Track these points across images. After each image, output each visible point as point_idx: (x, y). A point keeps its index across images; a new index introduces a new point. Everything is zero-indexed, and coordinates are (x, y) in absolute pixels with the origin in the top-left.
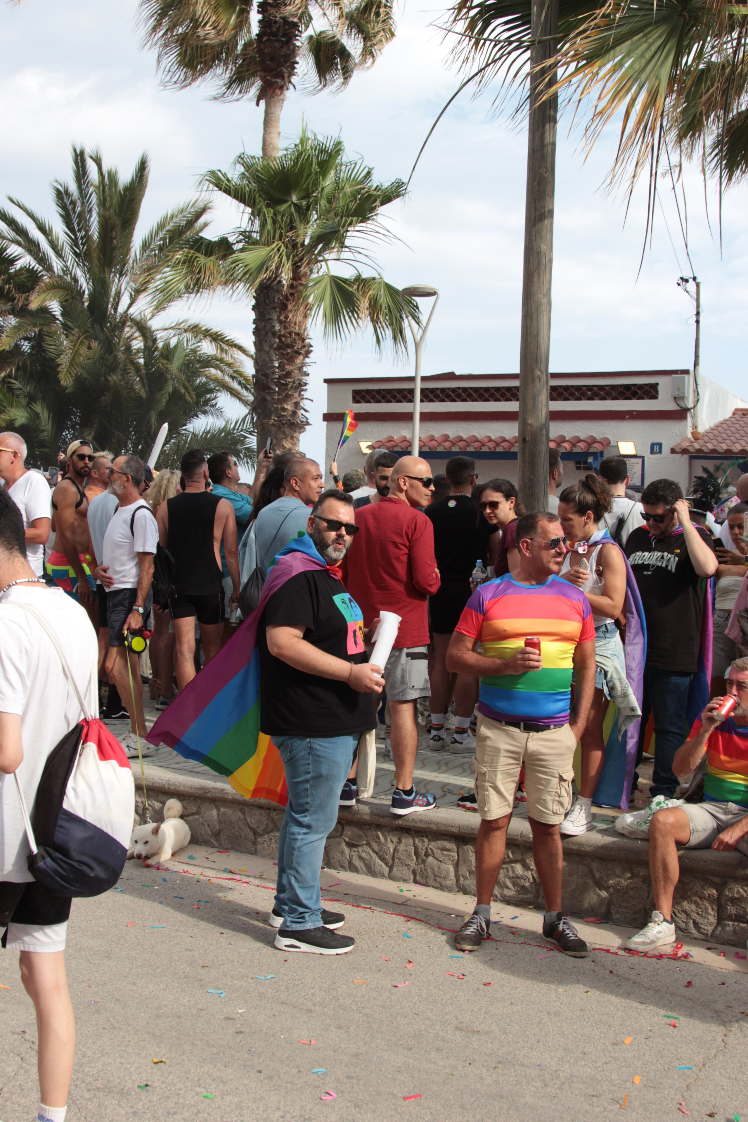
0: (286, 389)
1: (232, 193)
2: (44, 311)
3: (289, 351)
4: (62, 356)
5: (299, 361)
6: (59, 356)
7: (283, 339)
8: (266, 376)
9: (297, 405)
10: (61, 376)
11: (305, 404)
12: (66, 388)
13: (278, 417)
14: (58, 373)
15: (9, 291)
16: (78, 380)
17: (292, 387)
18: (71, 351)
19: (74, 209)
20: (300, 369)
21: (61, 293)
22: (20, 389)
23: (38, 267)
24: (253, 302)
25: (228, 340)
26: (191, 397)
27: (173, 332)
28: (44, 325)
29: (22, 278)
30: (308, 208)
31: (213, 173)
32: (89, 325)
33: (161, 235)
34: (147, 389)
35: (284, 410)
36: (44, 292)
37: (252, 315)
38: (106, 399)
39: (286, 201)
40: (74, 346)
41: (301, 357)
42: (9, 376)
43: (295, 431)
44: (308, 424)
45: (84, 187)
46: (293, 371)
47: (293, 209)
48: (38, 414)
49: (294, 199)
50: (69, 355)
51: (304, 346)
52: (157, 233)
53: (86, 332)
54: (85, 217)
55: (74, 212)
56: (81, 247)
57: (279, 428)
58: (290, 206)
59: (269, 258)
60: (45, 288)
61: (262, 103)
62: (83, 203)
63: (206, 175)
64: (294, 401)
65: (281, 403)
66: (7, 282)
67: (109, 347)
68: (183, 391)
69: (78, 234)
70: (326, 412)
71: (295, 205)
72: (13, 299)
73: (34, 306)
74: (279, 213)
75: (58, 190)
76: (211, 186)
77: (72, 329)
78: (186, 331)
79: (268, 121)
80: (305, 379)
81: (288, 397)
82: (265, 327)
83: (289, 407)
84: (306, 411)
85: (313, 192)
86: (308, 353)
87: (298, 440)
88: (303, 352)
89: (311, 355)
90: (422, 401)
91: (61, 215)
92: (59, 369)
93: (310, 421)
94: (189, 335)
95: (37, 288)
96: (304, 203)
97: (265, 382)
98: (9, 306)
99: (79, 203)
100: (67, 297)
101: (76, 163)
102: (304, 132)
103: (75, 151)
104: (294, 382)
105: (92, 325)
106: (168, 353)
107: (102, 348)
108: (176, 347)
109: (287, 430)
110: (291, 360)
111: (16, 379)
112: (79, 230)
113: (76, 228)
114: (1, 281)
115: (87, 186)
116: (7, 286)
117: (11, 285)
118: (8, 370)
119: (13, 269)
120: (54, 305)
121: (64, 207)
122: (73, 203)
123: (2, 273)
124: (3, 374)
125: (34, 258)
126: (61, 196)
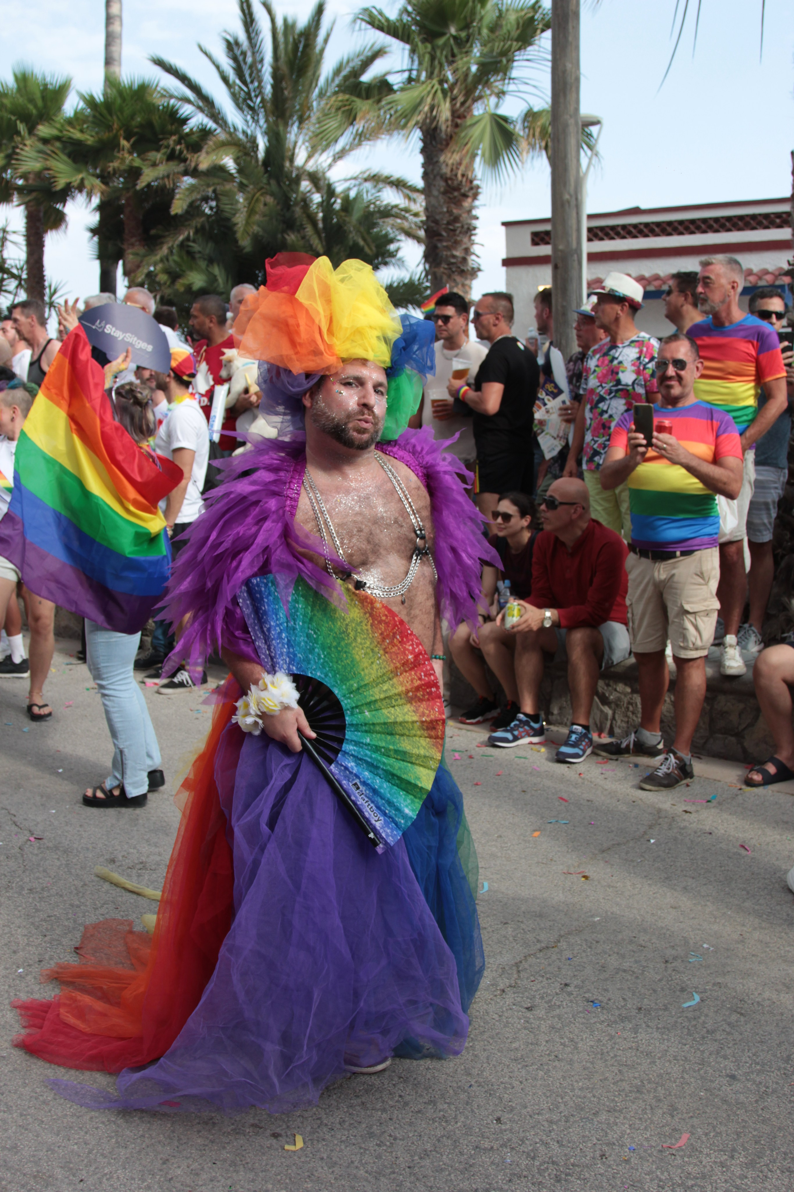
0: (455, 235)
1: (385, 29)
2: (219, 170)
3: (456, 194)
4: (237, 215)
5: (466, 204)
6: (234, 215)
7: (450, 182)
8: (436, 222)
9: (467, 251)
10: (239, 235)
11: (476, 249)
12: (244, 248)
13: (448, 265)
14: (235, 233)
15: (181, 152)
16: (256, 239)
17: (460, 233)
18: (246, 209)
19: (244, 60)
20: (470, 211)
21: (233, 150)
22: (200, 252)
23: (210, 124)
24: (420, 144)
25: (410, 186)
26: (370, 249)
27: (353, 182)
28: (218, 184)
29: (195, 137)
30: (467, 40)
31: (366, 10)
32: (265, 181)
33: (337, 80)
34: (324, 243)
35: (454, 257)
36: (213, 150)
37: (420, 159)
39: (443, 34)
40: (250, 204)
41: (469, 200)
42: (188, 239)
43: (466, 279)
44: (479, 270)
45: (253, 35)
46: (460, 216)
47: (452, 41)
48: (215, 276)
49: (453, 30)
50: (245, 214)
51: (471, 189)
52: (333, 80)
53: (262, 188)
54: (256, 67)
55: (245, 63)
56: (254, 99)
57: (449, 277)
58: (448, 39)
59: (423, 98)
60: (214, 147)
62: (253, 53)
63: (360, 14)
64: (464, 246)
65: (450, 250)
66: (179, 142)
67: (285, 202)
68: (361, 243)
69: (251, 86)
70: (504, 256)
71: (455, 38)
72: (185, 160)
73: (205, 164)
74: (438, 47)
75: (228, 41)
76: (363, 24)
77: (247, 186)
78: (366, 180)
80: (475, 222)
81: (457, 243)
82: (433, 170)
83: (458, 253)
84: (478, 256)
85: (472, 22)
86: (475, 196)
87: (470, 288)
88: (471, 194)
89: (480, 197)
90: (589, 240)
91: (234, 69)
92: (236, 229)
93: (482, 268)
94: (368, 185)
95: (206, 147)
96: (463, 34)
97: (435, 229)
98: (181, 167)
99: (249, 54)
100: (240, 154)
101: (243, 10)
104: (462, 227)
105: (268, 181)
106: (348, 204)
107: (278, 204)
108: (355, 199)
109: (458, 278)
110: (458, 203)
111: (194, 241)
112: (252, 82)
113: (248, 80)
114: (171, 142)
115: (257, 34)
116: (178, 147)
117: (183, 146)
118: (186, 233)
119: (187, 129)
120: (229, 163)
121: (235, 59)
122: (244, 54)
123: (172, 134)
124: (181, 238)
125: (207, 116)
126: (231, 46)
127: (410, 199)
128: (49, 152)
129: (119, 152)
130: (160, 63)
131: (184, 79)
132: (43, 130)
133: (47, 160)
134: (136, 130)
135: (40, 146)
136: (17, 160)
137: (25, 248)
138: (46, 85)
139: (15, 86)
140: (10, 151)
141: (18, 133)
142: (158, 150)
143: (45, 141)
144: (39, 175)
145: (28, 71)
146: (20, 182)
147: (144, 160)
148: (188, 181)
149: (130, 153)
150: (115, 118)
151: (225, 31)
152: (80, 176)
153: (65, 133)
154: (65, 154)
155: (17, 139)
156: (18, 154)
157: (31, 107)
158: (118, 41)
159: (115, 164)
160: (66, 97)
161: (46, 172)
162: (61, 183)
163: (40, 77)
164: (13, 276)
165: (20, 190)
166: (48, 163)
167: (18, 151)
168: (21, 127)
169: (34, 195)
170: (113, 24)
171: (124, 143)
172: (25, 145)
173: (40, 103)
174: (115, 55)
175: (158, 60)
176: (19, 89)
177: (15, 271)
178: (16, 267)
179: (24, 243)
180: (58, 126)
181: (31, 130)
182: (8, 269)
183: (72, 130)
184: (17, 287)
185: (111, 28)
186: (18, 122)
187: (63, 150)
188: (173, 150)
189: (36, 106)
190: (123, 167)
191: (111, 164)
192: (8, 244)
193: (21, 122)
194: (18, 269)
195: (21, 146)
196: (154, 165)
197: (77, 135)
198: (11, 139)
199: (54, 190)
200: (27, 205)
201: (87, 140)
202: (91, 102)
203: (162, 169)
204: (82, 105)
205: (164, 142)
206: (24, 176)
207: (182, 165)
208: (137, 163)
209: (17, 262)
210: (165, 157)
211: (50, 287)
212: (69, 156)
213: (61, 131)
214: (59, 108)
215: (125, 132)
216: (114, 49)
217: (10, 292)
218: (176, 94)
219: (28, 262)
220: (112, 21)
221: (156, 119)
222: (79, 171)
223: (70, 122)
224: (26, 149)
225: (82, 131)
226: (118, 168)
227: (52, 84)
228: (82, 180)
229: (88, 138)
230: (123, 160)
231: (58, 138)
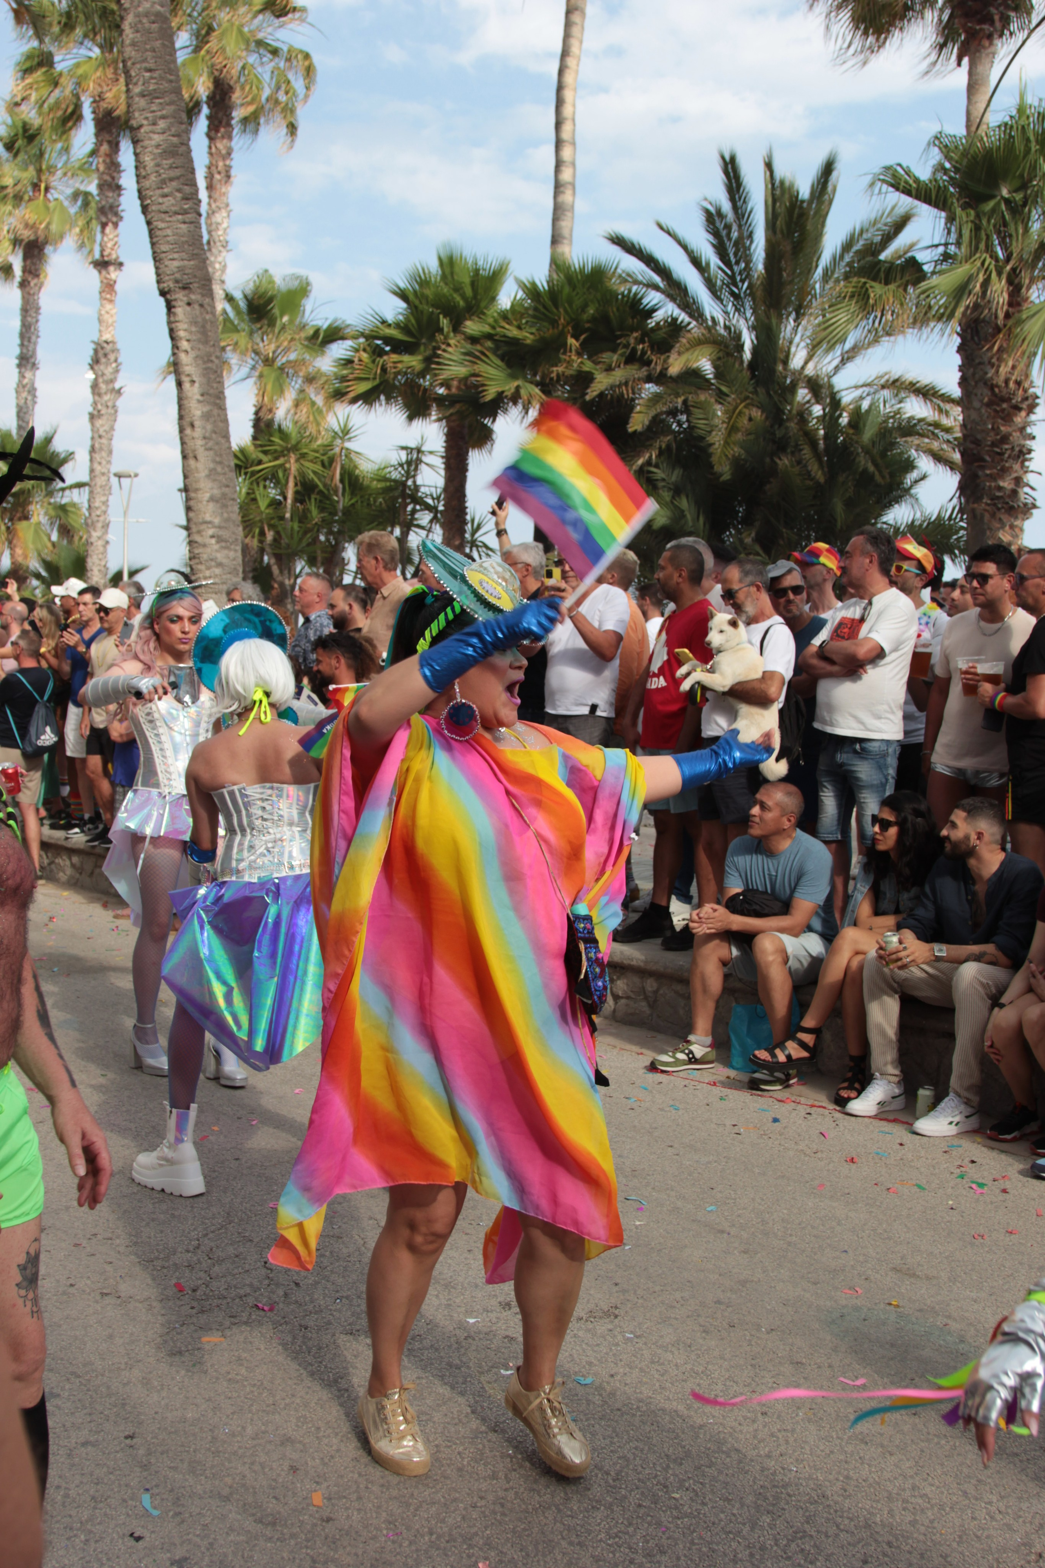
0: (1002, 460)
1: (914, 193)
2: (692, 376)
3: (1005, 406)
4: (714, 433)
5: (1019, 419)
6: (710, 432)
7: (997, 390)
8: (977, 442)
9: (1018, 481)
10: (714, 459)
11: (1030, 478)
12: (721, 475)
13: (992, 499)
14: (710, 455)
15: (644, 352)
16: (737, 464)
17: (1009, 457)
18: (725, 425)
19: (728, 235)
20: (1022, 429)
21: (711, 349)
22: (663, 480)
23: (683, 317)
24: (957, 341)
25: (943, 395)
26: (883, 477)
27: (866, 389)
28: (690, 393)
29: (661, 334)
30: (1025, 205)
31: (887, 168)
32: (751, 389)
33: (847, 258)
34: (826, 469)
35: (1000, 488)
36: (687, 350)
37: (957, 360)
38: (772, 488)
39: (991, 197)
40: (730, 418)
41: (1023, 414)
42: (649, 463)
43: (1016, 518)
44: (1034, 506)
45: (739, 204)
46: (1010, 434)
47: (1003, 207)
48: (683, 511)
49: (1005, 192)
50: (723, 431)
51: (1026, 399)
52: (842, 257)
53: (747, 398)
54: (744, 244)
55: (730, 239)
56: (740, 285)
57: (993, 515)
58: (998, 203)
59: (970, 279)
60: (688, 346)
61: (966, 61)
62: (740, 226)
63: (881, 174)
64: (1014, 475)
65: (995, 480)
66: (641, 340)
67: (776, 415)
68: (874, 470)
69: (736, 268)
71: (1007, 201)
72: (648, 363)
73: (675, 368)
74: (984, 214)
75: (707, 211)
76: (885, 187)
77: (727, 395)
78: (883, 387)
79: (972, 87)
80: (1029, 443)
81: (1004, 471)
82: (974, 374)
83: (1007, 484)
84: (1033, 489)
85: (1031, 180)
86: (1031, 409)
87: (1022, 530)
88: (1024, 406)
89: (1038, 410)
91: (714, 246)
92: (711, 450)
93: (1038, 504)
94: (886, 393)
95: (678, 345)
96: (1019, 197)
97: (975, 452)
98: (644, 372)
99: (735, 227)
100: (721, 354)
101: (727, 173)
102: (1022, 96)
103: (723, 158)
104: (1013, 449)
105: (755, 388)
106: (858, 418)
107: (767, 418)
108: (868, 411)
109: (1004, 517)
110: (1008, 418)
111: (657, 466)
112: (737, 263)
113: (733, 260)
114: (632, 341)
115: (744, 202)
116: (641, 346)
117: (646, 345)
118: (647, 456)
119: (651, 323)
120: (706, 366)
121: (716, 233)
122: (728, 227)
123: (633, 329)
124: (640, 462)
125: (679, 306)
126: (712, 218)
127: (940, 411)
128: (478, 354)
129: (565, 353)
130: (619, 241)
131: (649, 260)
132: (472, 327)
133: (475, 363)
134: (587, 325)
135: (469, 346)
136: (439, 363)
137: (443, 473)
138: (477, 271)
139: (440, 272)
140: (429, 353)
141: (441, 330)
142: (614, 351)
143: (473, 340)
144: (464, 380)
145: (457, 254)
146: (441, 391)
147: (596, 363)
148: (651, 388)
149: (579, 354)
150: (561, 310)
151: (706, 199)
152: (516, 384)
153: (499, 330)
154: (497, 356)
155: (439, 337)
156: (439, 356)
157: (458, 298)
158: (569, 214)
159: (560, 369)
160: (502, 284)
161: (473, 379)
162: (490, 393)
163: (470, 261)
164: (428, 507)
165: (440, 401)
166: (476, 367)
167: (439, 352)
168: (444, 322)
169: (458, 406)
170: (563, 193)
171: (571, 341)
172: (449, 345)
173: (469, 292)
174: (565, 232)
175: (618, 238)
176: (444, 277)
177: (430, 501)
178: (431, 495)
179: (443, 466)
180: (491, 320)
181: (456, 327)
182: (421, 498)
183: (507, 326)
184: (431, 522)
185: (561, 199)
186: (441, 316)
187: (494, 352)
188: (634, 350)
189: (463, 296)
190: (569, 372)
191: (555, 369)
192: (423, 467)
193: (445, 317)
194: (433, 499)
195: (443, 347)
196: (609, 369)
197: (513, 332)
198: (432, 338)
199: (482, 401)
200: (448, 419)
201: (525, 338)
202: (532, 291)
203: (619, 375)
204: (520, 294)
205: (623, 341)
206: (446, 384)
207: (645, 368)
208: (588, 366)
209: (433, 490)
210: (623, 359)
211: (473, 521)
212: (502, 358)
213: (493, 328)
214: (493, 299)
215: (573, 328)
216: (564, 224)
217: (423, 528)
218: (640, 278)
219: (445, 490)
220: (562, 189)
221: (613, 312)
222: (513, 377)
223: (504, 316)
224: (450, 349)
225: (519, 328)
226: (563, 373)
227: (484, 270)
228: (518, 388)
229: (528, 336)
230: (569, 363)
231: (489, 337)
